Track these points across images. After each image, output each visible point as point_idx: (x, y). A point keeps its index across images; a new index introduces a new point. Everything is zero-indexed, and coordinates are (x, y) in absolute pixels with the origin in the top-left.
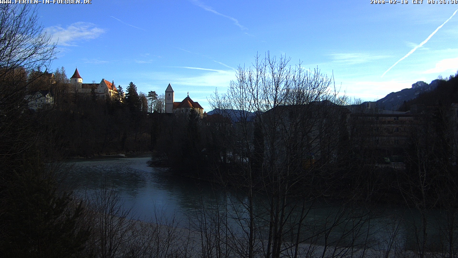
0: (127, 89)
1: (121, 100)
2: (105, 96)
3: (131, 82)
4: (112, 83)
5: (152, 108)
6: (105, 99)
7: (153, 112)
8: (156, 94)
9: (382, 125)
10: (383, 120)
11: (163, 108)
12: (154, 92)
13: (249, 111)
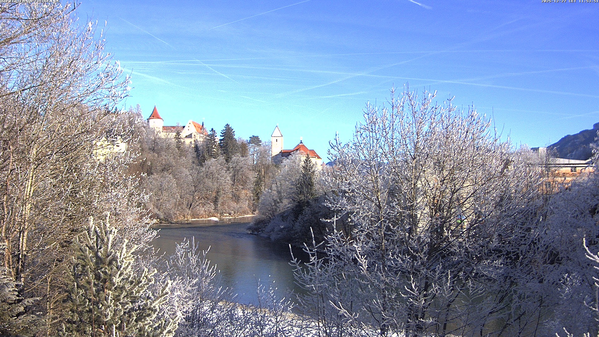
0: (221, 133)
1: (214, 148)
2: (193, 142)
3: (227, 124)
4: (202, 125)
5: (255, 157)
6: (193, 146)
7: (255, 163)
8: (260, 139)
9: (555, 178)
10: (557, 172)
11: (268, 158)
12: (257, 138)
13: (381, 161)
